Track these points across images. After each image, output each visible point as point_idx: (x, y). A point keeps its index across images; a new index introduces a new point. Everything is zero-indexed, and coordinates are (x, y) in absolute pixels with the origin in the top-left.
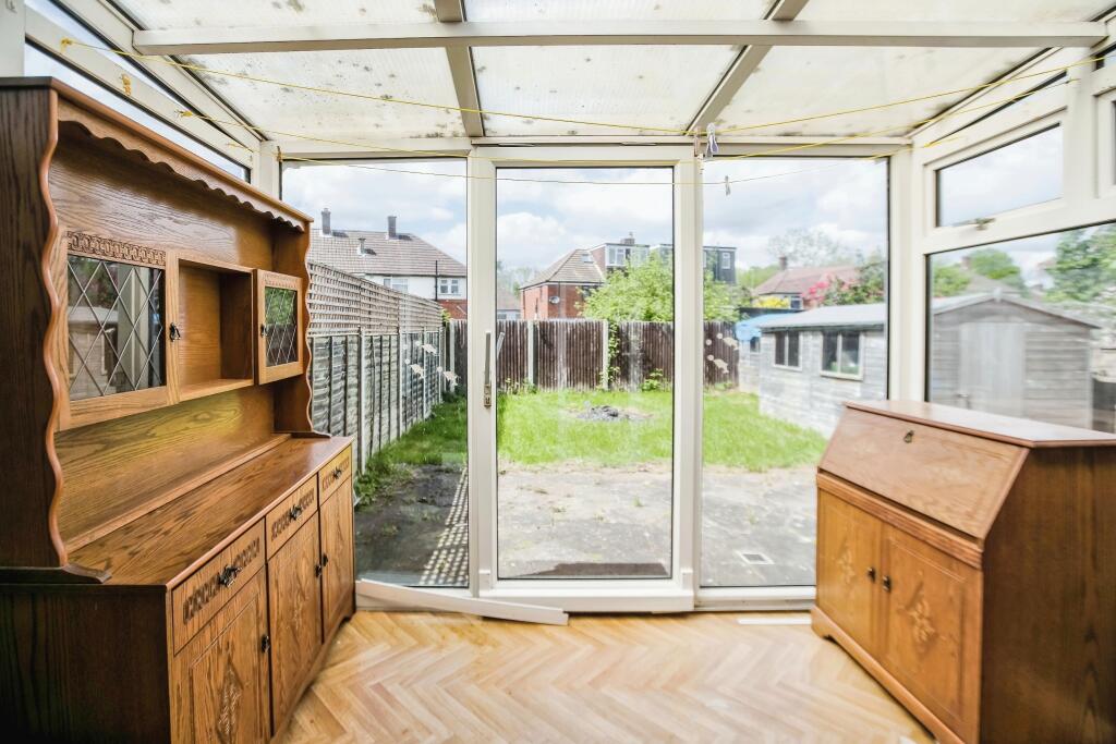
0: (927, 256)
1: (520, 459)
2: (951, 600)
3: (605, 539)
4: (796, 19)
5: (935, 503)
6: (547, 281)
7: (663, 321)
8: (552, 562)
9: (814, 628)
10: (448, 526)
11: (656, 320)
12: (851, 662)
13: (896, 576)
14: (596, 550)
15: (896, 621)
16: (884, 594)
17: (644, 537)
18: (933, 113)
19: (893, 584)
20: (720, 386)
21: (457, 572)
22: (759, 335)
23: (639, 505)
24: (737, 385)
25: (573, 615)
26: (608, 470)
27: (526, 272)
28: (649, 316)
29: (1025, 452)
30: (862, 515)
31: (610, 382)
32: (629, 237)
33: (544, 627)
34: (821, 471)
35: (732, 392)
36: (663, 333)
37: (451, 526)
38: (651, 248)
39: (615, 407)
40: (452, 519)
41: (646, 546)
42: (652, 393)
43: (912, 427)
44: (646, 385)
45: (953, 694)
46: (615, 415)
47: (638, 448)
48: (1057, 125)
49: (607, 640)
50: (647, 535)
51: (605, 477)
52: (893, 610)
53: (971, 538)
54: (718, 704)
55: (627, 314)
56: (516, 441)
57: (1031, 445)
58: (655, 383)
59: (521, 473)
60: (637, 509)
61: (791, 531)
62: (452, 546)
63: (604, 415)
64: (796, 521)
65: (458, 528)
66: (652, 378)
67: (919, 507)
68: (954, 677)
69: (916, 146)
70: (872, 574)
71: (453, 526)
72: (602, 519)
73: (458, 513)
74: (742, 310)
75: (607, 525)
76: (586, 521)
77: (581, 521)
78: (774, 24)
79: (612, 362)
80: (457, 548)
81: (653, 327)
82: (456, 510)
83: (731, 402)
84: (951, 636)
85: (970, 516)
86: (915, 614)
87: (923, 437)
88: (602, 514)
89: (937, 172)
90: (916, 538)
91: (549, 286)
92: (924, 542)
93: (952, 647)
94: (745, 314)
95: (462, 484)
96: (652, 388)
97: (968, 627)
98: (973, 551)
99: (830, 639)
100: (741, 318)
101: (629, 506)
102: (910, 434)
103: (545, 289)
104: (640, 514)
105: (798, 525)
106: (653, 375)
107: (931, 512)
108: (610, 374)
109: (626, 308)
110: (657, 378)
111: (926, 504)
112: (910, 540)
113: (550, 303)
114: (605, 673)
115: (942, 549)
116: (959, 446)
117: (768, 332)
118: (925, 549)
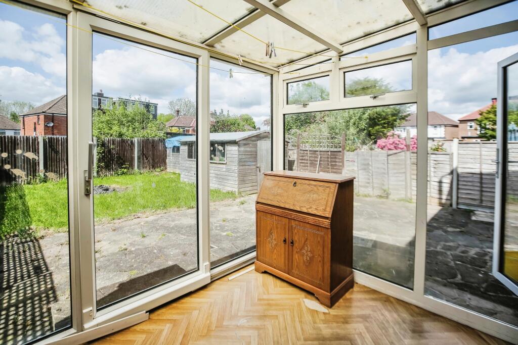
0: (284, 115)
1: (52, 226)
2: (319, 242)
3: (133, 261)
4: (280, 7)
5: (311, 208)
6: (43, 112)
7: (129, 138)
8: (114, 285)
9: (257, 270)
10: (6, 288)
11: (125, 138)
12: (274, 279)
13: (296, 238)
14: (131, 268)
15: (296, 256)
16: (290, 247)
17: (154, 253)
18: (288, 62)
19: (294, 242)
20: (158, 170)
21: (33, 319)
22: (180, 145)
23: (144, 237)
24: (166, 168)
25: (151, 311)
26: (116, 221)
27: (22, 105)
28: (121, 135)
29: (337, 185)
30: (280, 218)
31: (98, 172)
32: (100, 92)
33: (135, 327)
34: (258, 203)
35: (164, 172)
36: (129, 144)
37: (9, 287)
38: (113, 100)
39: (106, 185)
40: (8, 281)
41: (157, 257)
42: (124, 176)
43: (295, 180)
44: (120, 172)
45: (320, 275)
46: (107, 190)
47: (128, 206)
48: (328, 75)
49: (175, 317)
50: (155, 251)
51: (116, 225)
52: (295, 252)
53: (327, 218)
54: (243, 322)
55: (108, 134)
56: (43, 215)
57: (340, 182)
58: (125, 170)
59: (56, 235)
60: (143, 239)
61: (217, 231)
62: (18, 302)
63: (100, 190)
64: (217, 227)
65: (18, 287)
66: (123, 168)
67: (305, 210)
68: (320, 269)
69: (280, 72)
70: (285, 241)
71: (12, 286)
72: (126, 250)
73: (12, 275)
74: (168, 134)
75: (131, 252)
76: (117, 253)
77: (114, 254)
78: (272, 5)
79: (99, 161)
80: (24, 302)
81: (123, 141)
82: (9, 275)
83: (166, 177)
84: (319, 255)
85: (325, 210)
86: (304, 251)
87: (300, 184)
88: (124, 247)
89: (287, 84)
90: (305, 222)
91: (45, 115)
92: (308, 223)
93: (319, 259)
94: (168, 136)
95: (8, 253)
96: (123, 173)
97: (326, 250)
98: (327, 223)
99: (265, 272)
100: (167, 138)
101: (138, 239)
102: (295, 183)
103: (42, 117)
104: (147, 241)
105: (218, 228)
106: (124, 166)
107: (310, 211)
108: (98, 167)
109: (106, 130)
110: (125, 168)
111: (307, 209)
112: (301, 224)
113: (46, 126)
114: (184, 336)
115: (315, 224)
116: (315, 186)
117: (184, 143)
118: (308, 226)
